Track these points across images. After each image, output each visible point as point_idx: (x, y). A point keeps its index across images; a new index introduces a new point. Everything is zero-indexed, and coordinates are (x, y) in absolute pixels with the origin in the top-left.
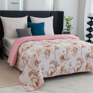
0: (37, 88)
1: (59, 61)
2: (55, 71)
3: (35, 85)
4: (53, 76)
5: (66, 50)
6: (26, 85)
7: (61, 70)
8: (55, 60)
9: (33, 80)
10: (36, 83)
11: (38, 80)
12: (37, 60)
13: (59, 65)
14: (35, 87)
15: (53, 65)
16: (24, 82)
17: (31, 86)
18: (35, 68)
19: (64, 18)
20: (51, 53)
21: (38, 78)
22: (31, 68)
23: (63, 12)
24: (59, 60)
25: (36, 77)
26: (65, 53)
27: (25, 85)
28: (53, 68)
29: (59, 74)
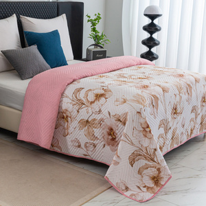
0: (157, 189)
1: (170, 118)
2: (164, 143)
3: (151, 184)
5: (178, 92)
6: (127, 189)
7: (172, 138)
8: (165, 119)
9: (145, 171)
10: (153, 178)
11: (159, 170)
12: (146, 122)
13: (170, 128)
14: (152, 188)
16: (119, 181)
17: (142, 188)
18: (146, 143)
19: (85, 19)
20: (159, 102)
21: (158, 166)
22: (132, 144)
23: (82, 4)
25: (151, 163)
26: (178, 98)
27: (124, 188)
28: (162, 137)
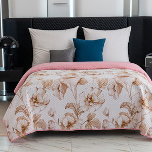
0: (22, 134)
1: (82, 104)
2: (75, 121)
4: (72, 129)
5: (98, 87)
7: (88, 121)
8: (76, 103)
9: (21, 121)
10: (23, 127)
13: (83, 112)
14: (19, 133)
15: (71, 111)
17: (13, 129)
20: (68, 89)
22: (22, 100)
24: (84, 104)
25: (26, 117)
26: (96, 91)
28: (71, 116)
29: (84, 128)
